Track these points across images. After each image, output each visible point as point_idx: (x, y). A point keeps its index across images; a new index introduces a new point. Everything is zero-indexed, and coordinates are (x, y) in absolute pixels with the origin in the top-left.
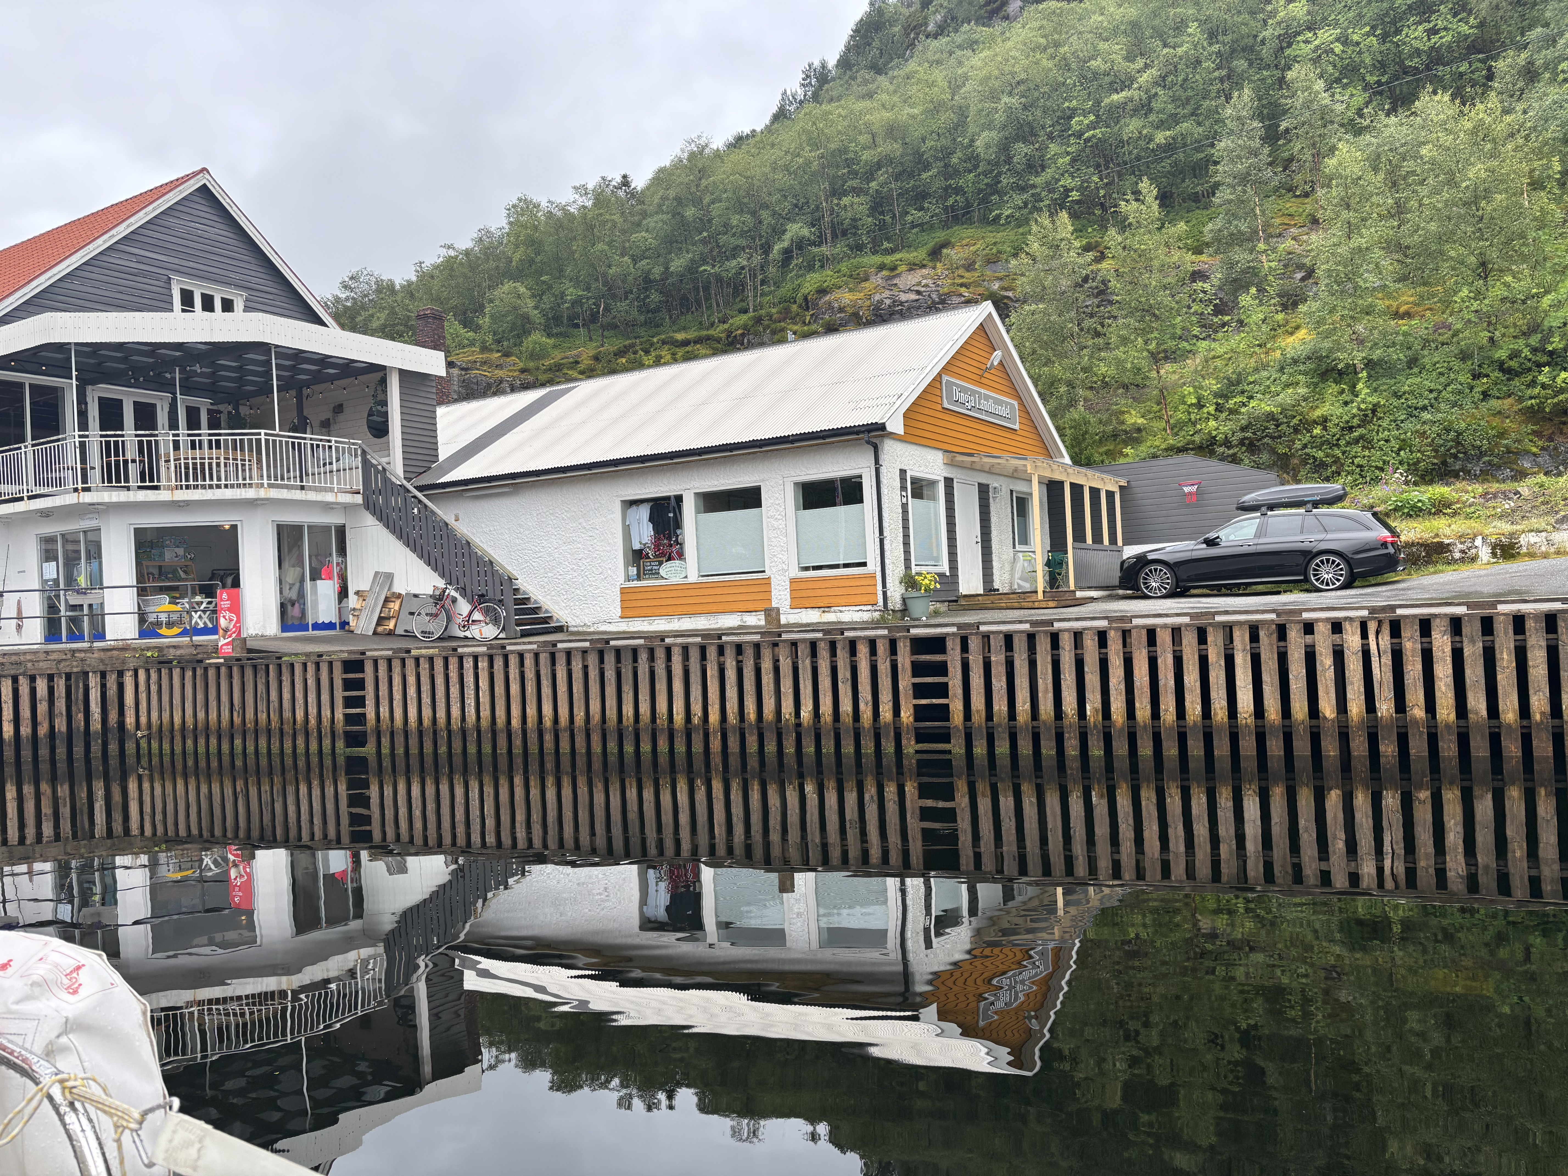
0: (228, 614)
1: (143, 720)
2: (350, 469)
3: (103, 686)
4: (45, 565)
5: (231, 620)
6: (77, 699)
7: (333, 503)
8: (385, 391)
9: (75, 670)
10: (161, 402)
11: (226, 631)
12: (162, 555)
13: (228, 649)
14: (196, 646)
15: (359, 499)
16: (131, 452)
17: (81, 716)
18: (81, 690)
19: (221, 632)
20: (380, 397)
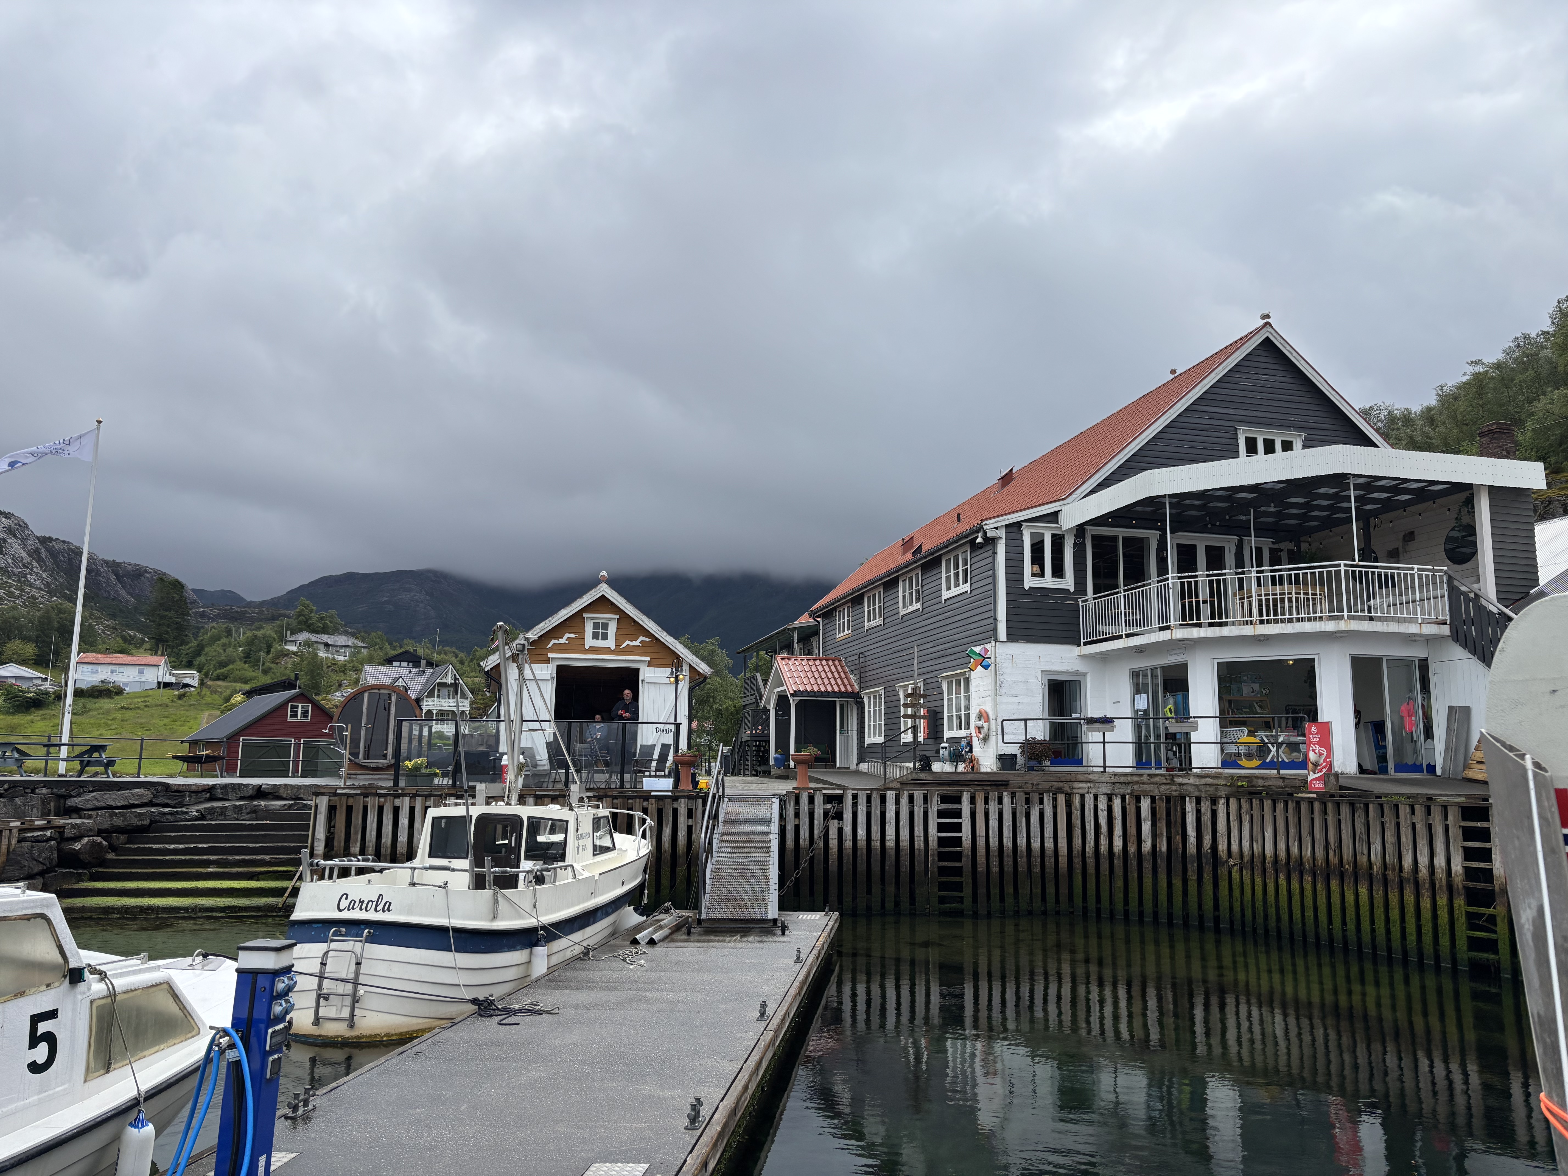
0: (1317, 748)
1: (1235, 847)
2: (1435, 598)
3: (1199, 812)
4: (1136, 696)
5: (1321, 754)
6: (1176, 822)
7: (1415, 635)
8: (1472, 513)
9: (1174, 793)
10: (1229, 543)
11: (1316, 765)
12: (1240, 690)
13: (1320, 784)
14: (1283, 779)
15: (1446, 630)
16: (1203, 593)
17: (1179, 838)
18: (1179, 814)
19: (1310, 766)
20: (1465, 520)
